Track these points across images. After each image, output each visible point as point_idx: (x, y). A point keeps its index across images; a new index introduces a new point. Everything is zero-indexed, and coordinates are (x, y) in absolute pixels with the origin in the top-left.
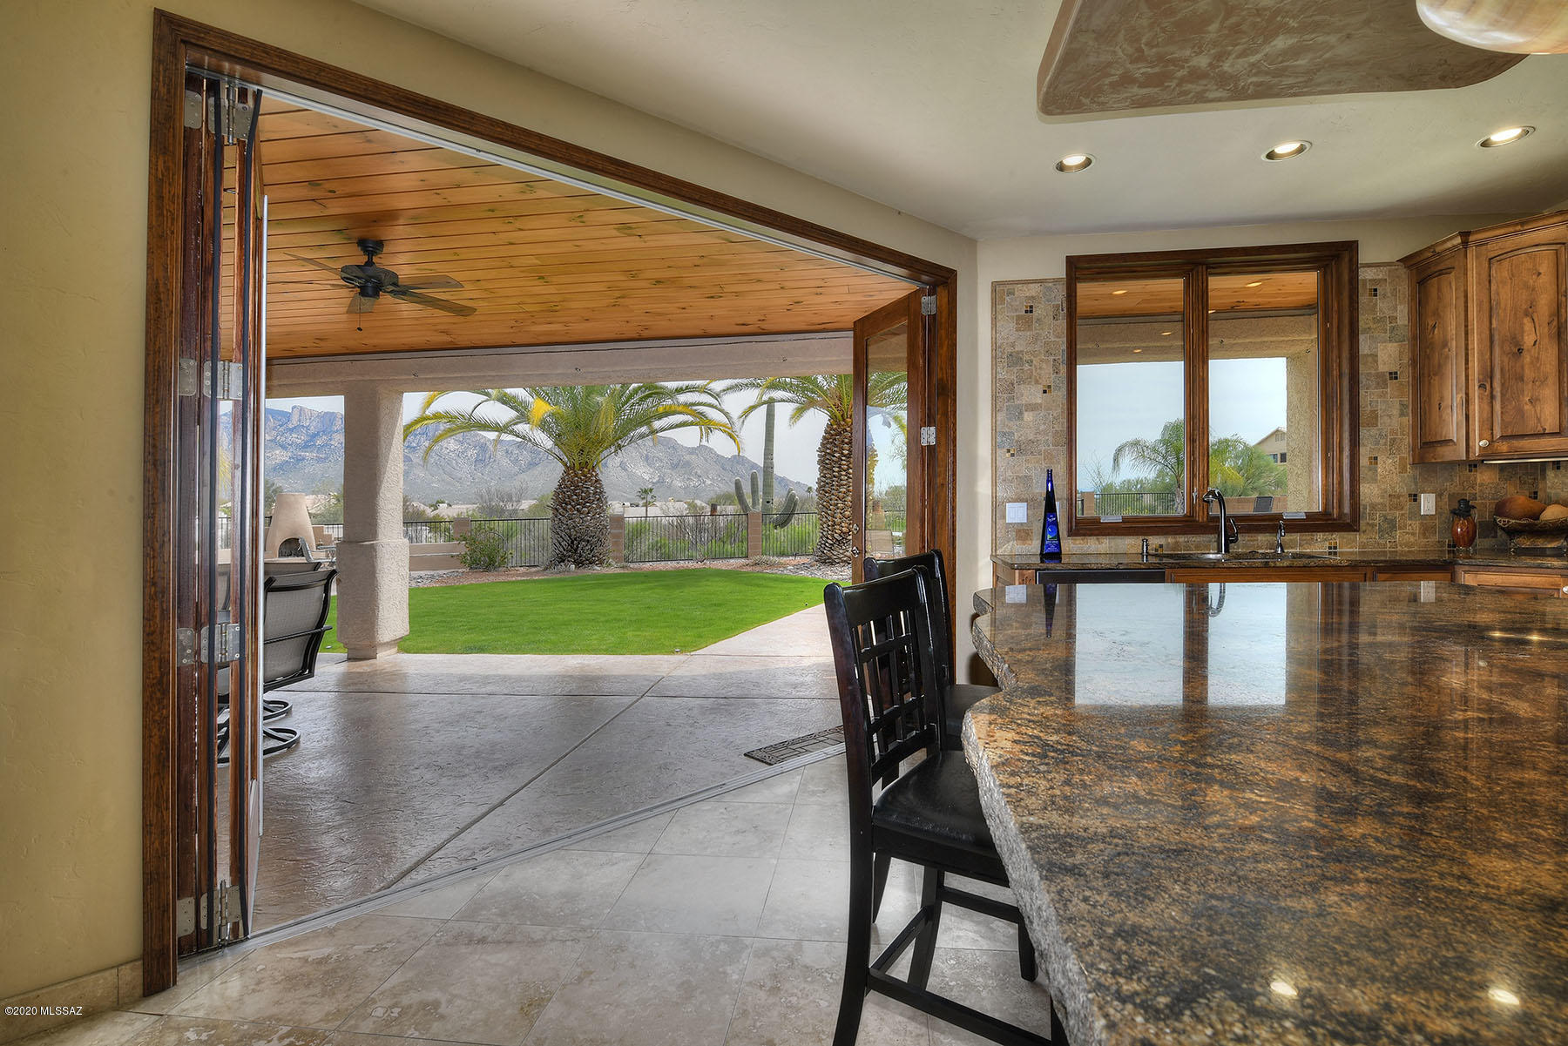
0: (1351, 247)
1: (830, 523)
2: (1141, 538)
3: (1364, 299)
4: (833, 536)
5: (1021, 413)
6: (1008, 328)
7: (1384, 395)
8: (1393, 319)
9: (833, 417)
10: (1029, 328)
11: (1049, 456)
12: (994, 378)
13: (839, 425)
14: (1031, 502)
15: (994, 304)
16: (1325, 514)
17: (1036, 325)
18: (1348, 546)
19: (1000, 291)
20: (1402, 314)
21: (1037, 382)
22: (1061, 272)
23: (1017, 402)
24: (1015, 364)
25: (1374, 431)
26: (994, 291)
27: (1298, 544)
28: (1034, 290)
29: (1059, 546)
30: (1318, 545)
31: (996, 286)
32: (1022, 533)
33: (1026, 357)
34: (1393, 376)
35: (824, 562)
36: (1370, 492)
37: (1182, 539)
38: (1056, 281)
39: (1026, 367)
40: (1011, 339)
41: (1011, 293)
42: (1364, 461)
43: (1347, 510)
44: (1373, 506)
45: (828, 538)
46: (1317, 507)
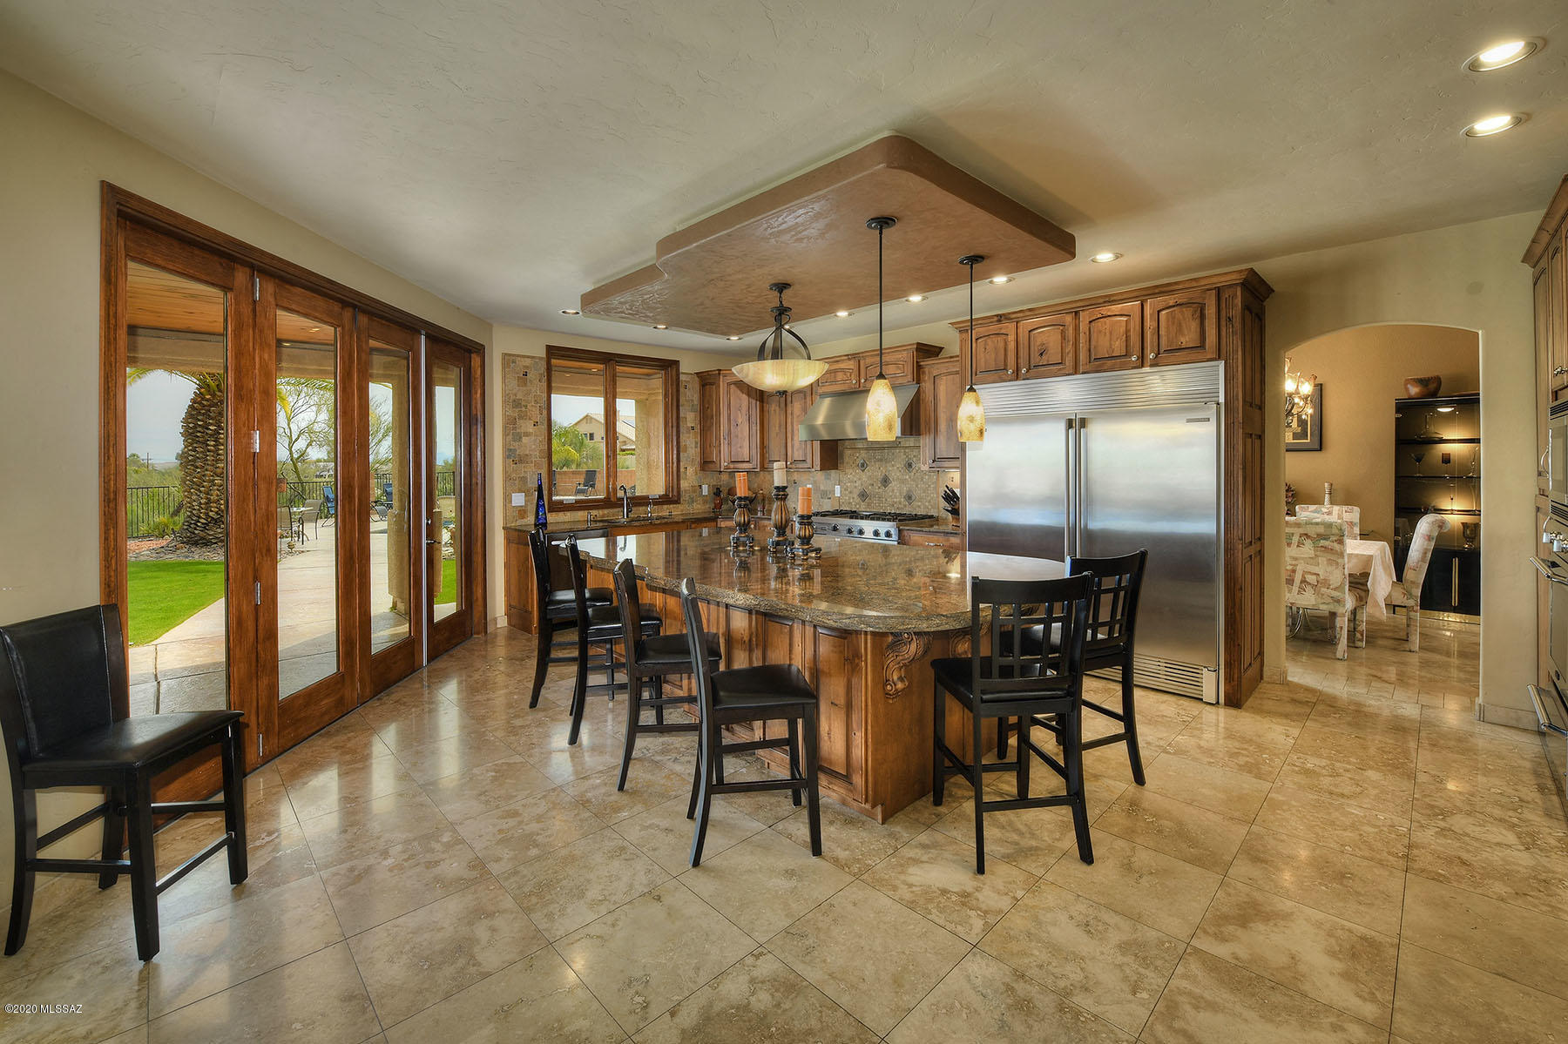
0: (676, 363)
1: (203, 501)
2: (586, 512)
3: (682, 390)
4: (207, 514)
5: (521, 438)
6: (513, 384)
7: (689, 437)
8: (692, 401)
9: (203, 385)
10: (525, 385)
11: (537, 465)
12: (504, 415)
13: (214, 395)
14: (527, 493)
15: (504, 368)
16: (666, 495)
17: (528, 384)
18: (676, 511)
19: (508, 359)
20: (696, 398)
21: (530, 419)
22: (543, 354)
23: (518, 431)
24: (516, 407)
25: (686, 455)
26: (503, 359)
27: (651, 511)
28: (528, 362)
29: (546, 519)
30: (665, 511)
31: (505, 355)
32: (522, 512)
33: (523, 403)
34: (693, 428)
35: (196, 544)
36: (684, 484)
37: (606, 511)
38: (541, 358)
39: (524, 409)
40: (514, 391)
41: (514, 362)
42: (682, 470)
43: (675, 493)
44: (685, 491)
45: (199, 517)
46: (662, 492)
